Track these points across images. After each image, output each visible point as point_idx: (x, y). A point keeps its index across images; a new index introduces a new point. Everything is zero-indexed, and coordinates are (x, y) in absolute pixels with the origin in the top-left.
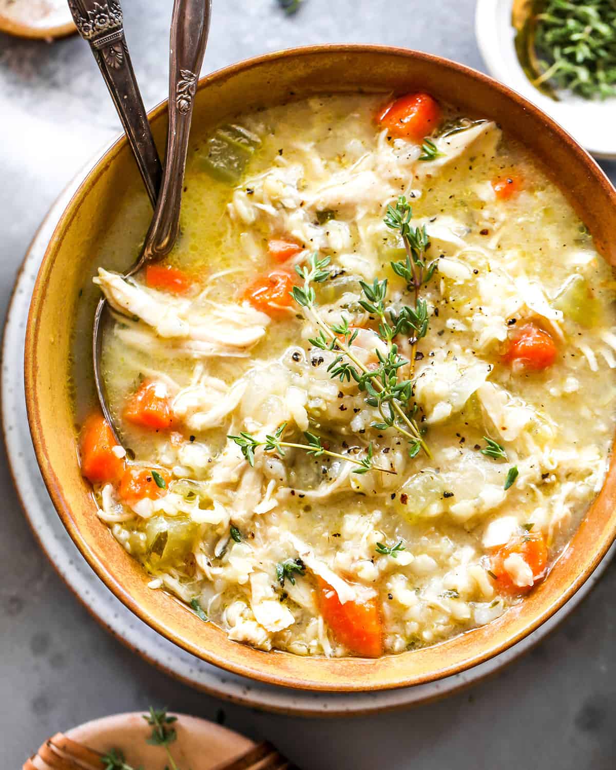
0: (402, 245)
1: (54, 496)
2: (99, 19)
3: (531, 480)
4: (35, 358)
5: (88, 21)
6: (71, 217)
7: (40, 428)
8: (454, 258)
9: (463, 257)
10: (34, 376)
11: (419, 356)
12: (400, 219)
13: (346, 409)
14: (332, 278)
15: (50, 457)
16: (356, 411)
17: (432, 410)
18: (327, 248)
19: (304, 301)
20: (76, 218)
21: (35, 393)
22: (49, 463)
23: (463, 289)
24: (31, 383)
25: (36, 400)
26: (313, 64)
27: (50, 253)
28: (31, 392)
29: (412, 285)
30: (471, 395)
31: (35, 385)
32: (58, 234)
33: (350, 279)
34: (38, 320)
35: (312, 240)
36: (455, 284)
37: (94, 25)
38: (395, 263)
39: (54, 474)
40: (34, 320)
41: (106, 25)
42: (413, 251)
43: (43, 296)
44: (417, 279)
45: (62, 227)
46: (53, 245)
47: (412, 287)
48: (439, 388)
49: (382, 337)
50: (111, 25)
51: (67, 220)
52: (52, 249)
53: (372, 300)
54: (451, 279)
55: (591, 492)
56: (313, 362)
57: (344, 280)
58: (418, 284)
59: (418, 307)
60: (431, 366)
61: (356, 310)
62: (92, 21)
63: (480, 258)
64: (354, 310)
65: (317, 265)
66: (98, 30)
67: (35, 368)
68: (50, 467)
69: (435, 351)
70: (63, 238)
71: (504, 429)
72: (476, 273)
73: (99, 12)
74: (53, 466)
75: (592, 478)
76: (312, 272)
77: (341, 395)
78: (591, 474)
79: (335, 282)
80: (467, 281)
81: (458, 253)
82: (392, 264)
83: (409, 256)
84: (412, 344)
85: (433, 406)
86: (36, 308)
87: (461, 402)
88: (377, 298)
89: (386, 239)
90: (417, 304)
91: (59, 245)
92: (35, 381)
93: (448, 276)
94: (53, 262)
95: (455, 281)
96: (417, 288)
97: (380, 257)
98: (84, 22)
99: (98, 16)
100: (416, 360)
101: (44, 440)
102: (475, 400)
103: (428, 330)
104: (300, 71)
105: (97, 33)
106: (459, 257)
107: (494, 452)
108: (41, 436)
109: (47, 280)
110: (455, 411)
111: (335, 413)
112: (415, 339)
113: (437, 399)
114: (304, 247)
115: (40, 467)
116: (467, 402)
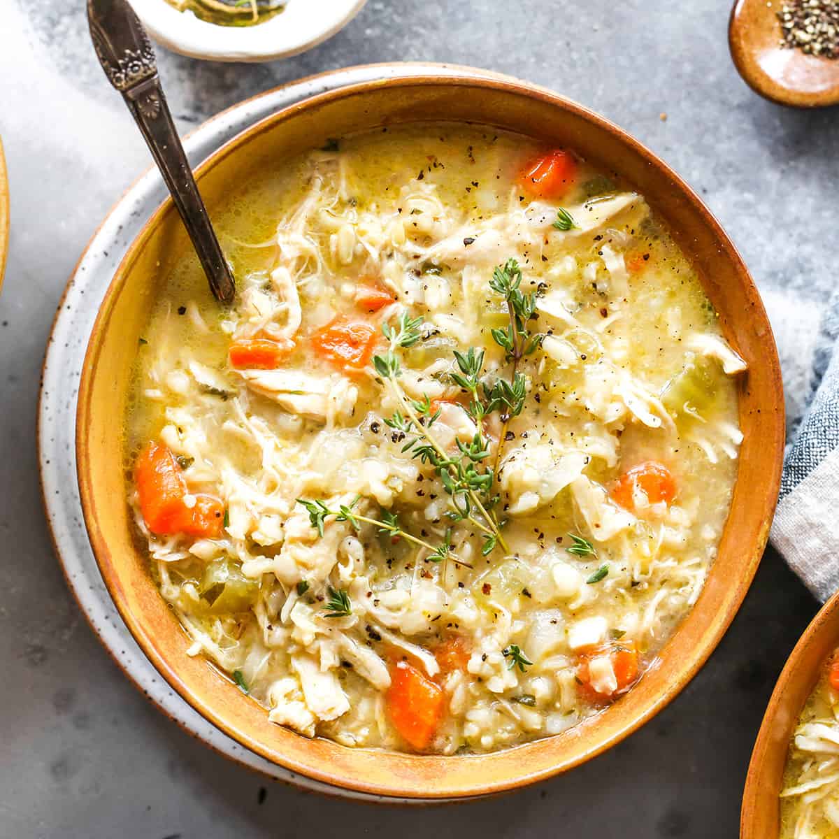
0: (505, 310)
1: (102, 565)
2: (132, 67)
3: (619, 584)
4: (88, 410)
5: (120, 71)
6: (137, 254)
7: (90, 488)
8: (562, 337)
9: (572, 339)
10: (87, 429)
11: (510, 435)
12: (507, 284)
13: (423, 495)
14: (424, 339)
15: (100, 520)
16: (433, 497)
17: (517, 500)
18: (421, 304)
19: (385, 372)
20: (142, 255)
21: (87, 449)
22: (98, 527)
23: (567, 374)
24: (83, 437)
25: (87, 456)
26: (417, 96)
27: (112, 293)
28: (83, 447)
29: (511, 356)
30: (564, 488)
31: (87, 440)
32: (121, 272)
33: (444, 342)
34: (95, 367)
35: (407, 292)
36: (559, 367)
37: (126, 75)
38: (496, 331)
39: (102, 540)
40: (90, 367)
41: (140, 73)
42: (517, 318)
43: (102, 341)
44: (518, 349)
45: (126, 264)
46: (116, 284)
47: (513, 357)
48: (530, 476)
49: (471, 415)
50: (145, 72)
51: (132, 258)
52: (114, 290)
53: (465, 372)
54: (555, 361)
55: (684, 605)
56: (393, 438)
57: (436, 342)
58: (518, 355)
59: (515, 383)
60: (522, 449)
61: (448, 381)
62: (124, 71)
63: (591, 343)
64: (445, 381)
65: (406, 326)
66: (132, 79)
67: (88, 421)
68: (99, 532)
69: (529, 432)
70: (127, 277)
71: (597, 526)
72: (584, 359)
73: (132, 59)
74: (102, 530)
75: (688, 589)
76: (400, 335)
77: (420, 478)
78: (687, 583)
79: (427, 345)
80: (572, 367)
81: (567, 333)
82: (492, 330)
83: (513, 324)
84: (504, 421)
85: (520, 494)
86: (92, 355)
87: (550, 494)
88: (471, 370)
89: (489, 302)
90: (514, 377)
91: (123, 284)
92: (87, 435)
93: (553, 357)
94: (114, 303)
95: (560, 365)
96: (516, 360)
97: (480, 320)
98: (115, 73)
99: (130, 65)
100: (505, 440)
101: (94, 501)
102: (567, 494)
103: (523, 407)
104: (403, 102)
105: (131, 83)
106: (567, 338)
107: (582, 549)
108: (91, 496)
109: (107, 324)
110: (544, 503)
111: (411, 497)
112: (507, 417)
113: (524, 488)
114: (396, 299)
115: (88, 531)
116: (556, 496)
